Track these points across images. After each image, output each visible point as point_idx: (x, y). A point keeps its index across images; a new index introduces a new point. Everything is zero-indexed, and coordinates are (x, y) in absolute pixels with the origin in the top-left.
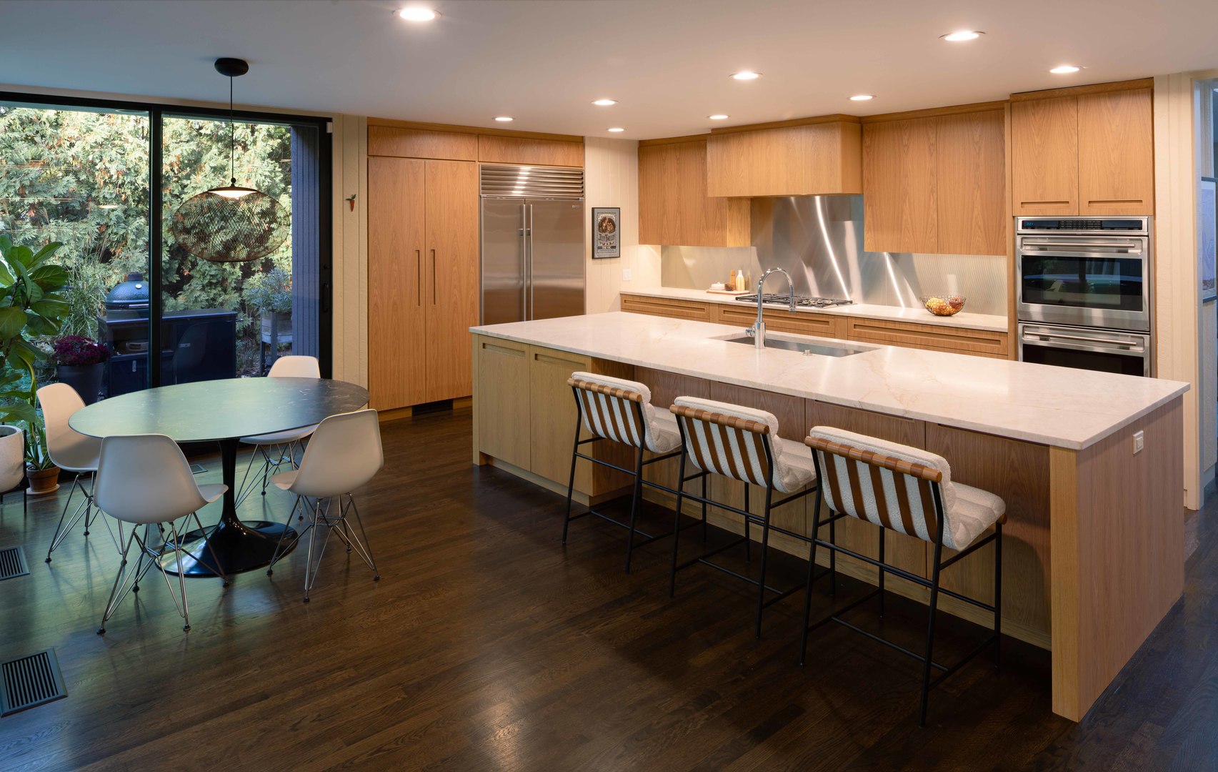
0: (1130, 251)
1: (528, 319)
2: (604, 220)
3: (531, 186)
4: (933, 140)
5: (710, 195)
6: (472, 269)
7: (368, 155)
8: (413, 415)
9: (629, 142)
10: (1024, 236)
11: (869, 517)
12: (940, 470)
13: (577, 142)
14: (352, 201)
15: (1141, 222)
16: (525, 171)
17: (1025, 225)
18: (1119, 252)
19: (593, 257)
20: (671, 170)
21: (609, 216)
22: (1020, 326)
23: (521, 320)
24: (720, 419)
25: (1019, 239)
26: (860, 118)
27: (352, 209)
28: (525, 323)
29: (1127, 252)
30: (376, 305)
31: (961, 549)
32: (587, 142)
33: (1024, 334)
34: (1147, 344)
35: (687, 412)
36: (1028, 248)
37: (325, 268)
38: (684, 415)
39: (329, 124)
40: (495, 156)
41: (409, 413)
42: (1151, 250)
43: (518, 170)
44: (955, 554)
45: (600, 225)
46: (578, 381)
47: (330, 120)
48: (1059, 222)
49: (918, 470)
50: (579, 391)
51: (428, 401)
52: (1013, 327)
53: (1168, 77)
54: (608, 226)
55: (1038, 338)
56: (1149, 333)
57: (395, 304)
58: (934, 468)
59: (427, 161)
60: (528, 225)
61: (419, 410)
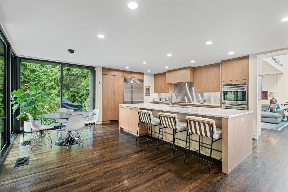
0: (244, 89)
1: (133, 103)
2: (147, 88)
3: (134, 82)
4: (207, 71)
5: (166, 83)
6: (122, 96)
7: (102, 74)
8: (111, 122)
9: (152, 74)
10: (224, 88)
11: (198, 134)
12: (213, 122)
13: (142, 74)
14: (99, 82)
15: (246, 84)
16: (133, 79)
17: (224, 85)
18: (242, 90)
19: (145, 95)
20: (159, 79)
21: (148, 88)
22: (223, 105)
23: (131, 103)
24: (167, 116)
25: (223, 88)
26: (194, 68)
27: (99, 84)
28: (132, 104)
29: (243, 90)
30: (104, 102)
31: (217, 139)
32: (144, 74)
33: (223, 106)
34: (247, 107)
35: (161, 115)
36: (224, 90)
37: (94, 94)
38: (160, 116)
39: (95, 68)
40: (127, 76)
41: (110, 122)
42: (248, 89)
43: (132, 78)
44: (216, 140)
45: (147, 89)
46: (139, 111)
47: (95, 67)
48: (230, 85)
49: (208, 122)
50: (139, 113)
51: (113, 120)
52: (221, 105)
53: (252, 55)
54: (148, 89)
55: (226, 107)
56: (247, 105)
57: (107, 102)
58: (212, 122)
59: (114, 76)
60: (133, 89)
61: (112, 121)
